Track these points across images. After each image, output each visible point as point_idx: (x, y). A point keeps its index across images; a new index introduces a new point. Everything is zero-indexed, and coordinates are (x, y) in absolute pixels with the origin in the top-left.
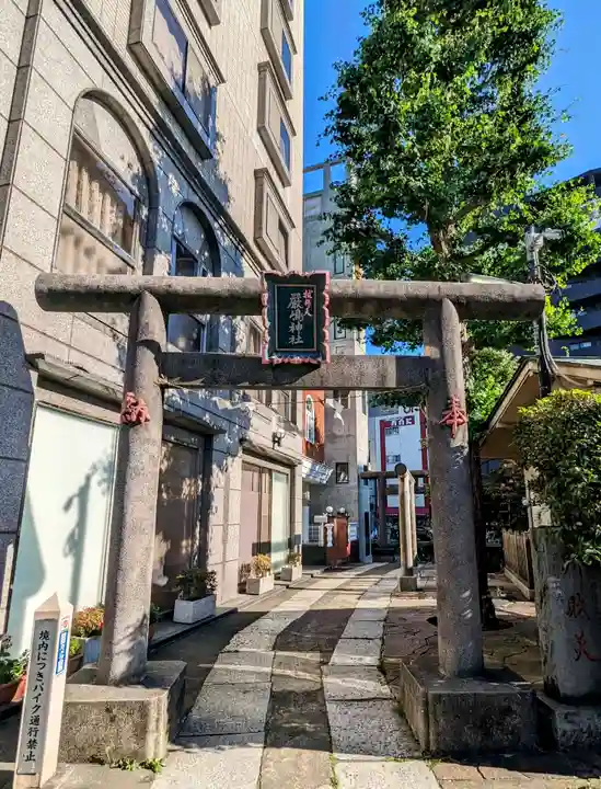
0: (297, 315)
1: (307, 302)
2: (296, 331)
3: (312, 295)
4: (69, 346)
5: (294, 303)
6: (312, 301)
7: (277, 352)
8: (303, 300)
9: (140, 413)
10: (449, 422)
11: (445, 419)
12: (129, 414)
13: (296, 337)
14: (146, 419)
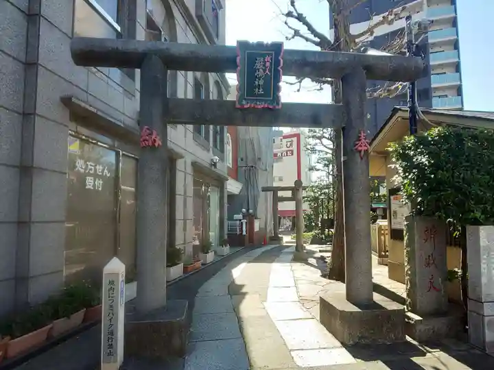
0: (260, 73)
1: (268, 64)
2: (259, 85)
3: (271, 59)
4: (87, 92)
5: (259, 65)
6: (271, 63)
7: (245, 99)
8: (265, 62)
9: (155, 140)
10: (360, 148)
11: (357, 147)
12: (147, 140)
13: (259, 89)
14: (159, 145)
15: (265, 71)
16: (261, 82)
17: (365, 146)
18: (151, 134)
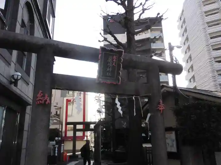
0: (110, 64)
2: (109, 71)
3: (117, 58)
5: (110, 60)
6: (116, 60)
8: (113, 59)
9: (46, 100)
10: (160, 109)
11: (159, 108)
12: (40, 100)
13: (109, 73)
14: (48, 103)
15: (113, 63)
16: (111, 70)
17: (163, 108)
18: (44, 96)
